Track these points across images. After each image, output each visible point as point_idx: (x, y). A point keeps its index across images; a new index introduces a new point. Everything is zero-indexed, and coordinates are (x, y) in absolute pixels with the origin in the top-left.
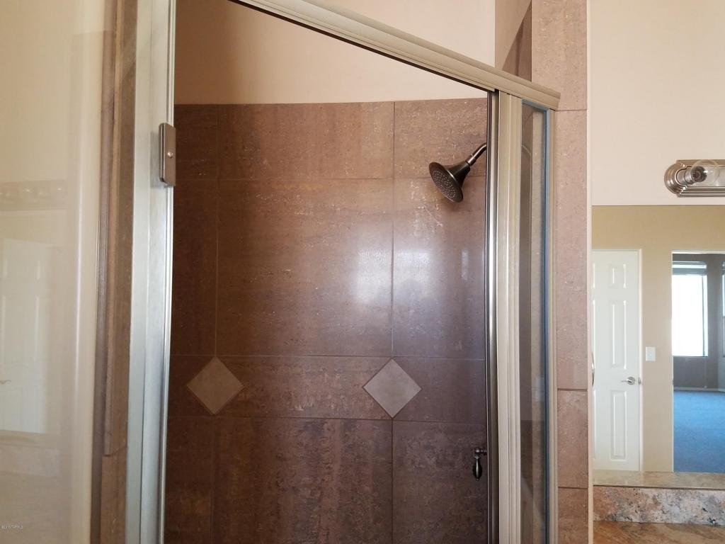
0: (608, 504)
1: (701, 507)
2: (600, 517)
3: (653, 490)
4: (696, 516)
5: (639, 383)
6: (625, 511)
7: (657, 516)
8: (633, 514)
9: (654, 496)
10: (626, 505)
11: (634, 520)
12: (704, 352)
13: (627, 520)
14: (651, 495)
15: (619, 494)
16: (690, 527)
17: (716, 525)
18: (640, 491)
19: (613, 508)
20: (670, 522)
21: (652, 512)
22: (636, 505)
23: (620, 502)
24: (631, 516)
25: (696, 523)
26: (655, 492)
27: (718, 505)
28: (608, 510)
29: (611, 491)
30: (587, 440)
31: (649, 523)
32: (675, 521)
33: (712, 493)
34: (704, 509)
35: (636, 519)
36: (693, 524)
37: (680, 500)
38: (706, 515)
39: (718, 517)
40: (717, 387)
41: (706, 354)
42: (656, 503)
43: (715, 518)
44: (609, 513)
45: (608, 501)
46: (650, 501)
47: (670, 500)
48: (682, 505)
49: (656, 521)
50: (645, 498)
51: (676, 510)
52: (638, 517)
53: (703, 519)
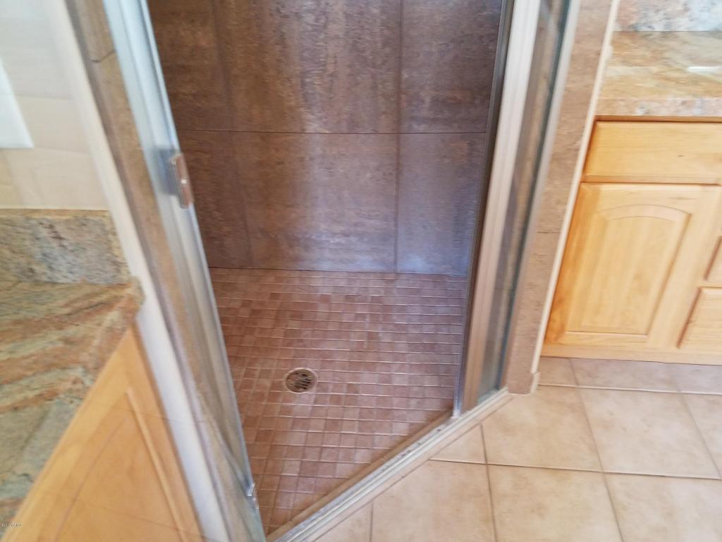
0: (633, 13)
2: (623, 27)
6: (649, 20)
7: (682, 24)
8: (657, 22)
10: (652, 13)
11: (656, 29)
13: (649, 29)
16: (715, 33)
19: (637, 17)
20: (695, 30)
21: (678, 19)
22: (663, 12)
23: (646, 10)
24: (654, 25)
28: (631, 19)
31: (672, 32)
35: (659, 28)
37: (714, 4)
42: (686, 10)
44: (632, 22)
45: (633, 9)
48: (713, 10)
49: (680, 29)
50: (674, 4)
51: (705, 16)
52: (662, 26)
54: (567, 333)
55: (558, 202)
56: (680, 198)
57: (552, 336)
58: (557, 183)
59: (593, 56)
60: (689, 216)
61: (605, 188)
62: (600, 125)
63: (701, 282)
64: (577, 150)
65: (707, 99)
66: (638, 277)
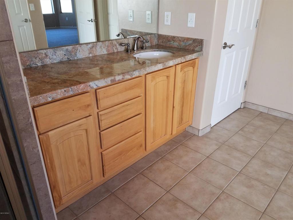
0: (26, 60)
1: (64, 54)
2: (24, 67)
3: (44, 50)
4: (63, 58)
5: (30, 21)
6: (34, 62)
7: (48, 61)
8: (38, 62)
9: (45, 53)
10: (34, 59)
11: (39, 65)
12: (53, 12)
13: (36, 65)
14: (44, 53)
15: (30, 55)
16: (61, 62)
17: (70, 60)
18: (39, 52)
19: (28, 62)
20: (53, 62)
21: (45, 60)
22: (38, 58)
23: (31, 58)
24: (37, 63)
25: (63, 61)
26: (45, 51)
27: (70, 52)
28: (27, 63)
29: (26, 54)
30: (7, 13)
31: (45, 65)
32: (55, 62)
33: (67, 47)
34: (65, 55)
35: (39, 64)
36: (62, 62)
37: (56, 52)
38: (66, 57)
39: (70, 57)
40: (60, 26)
41: (54, 13)
42: (47, 56)
43: (69, 57)
44: (28, 64)
45: (26, 59)
46: (44, 55)
47: (51, 53)
48: (56, 55)
49: (48, 63)
50: (41, 54)
51: (55, 57)
52: (40, 63)
53: (65, 59)
54: (63, 198)
55: (33, 148)
56: (81, 125)
57: (57, 203)
58: (28, 140)
59: (19, 82)
60: (86, 130)
61: (50, 133)
62: (35, 109)
63: (101, 150)
64: (31, 123)
65: (72, 87)
66: (79, 160)
